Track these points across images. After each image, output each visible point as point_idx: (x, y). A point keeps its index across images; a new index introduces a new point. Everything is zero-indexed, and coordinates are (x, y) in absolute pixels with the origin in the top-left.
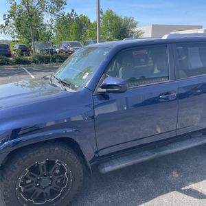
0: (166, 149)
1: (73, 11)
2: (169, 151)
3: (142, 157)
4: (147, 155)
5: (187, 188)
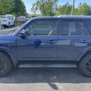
0: (51, 65)
1: (68, 3)
2: (52, 66)
3: (37, 65)
4: (40, 65)
5: (54, 83)
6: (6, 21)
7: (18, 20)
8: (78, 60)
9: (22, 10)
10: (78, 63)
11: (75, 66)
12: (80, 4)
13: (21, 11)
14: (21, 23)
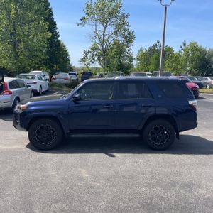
1: (158, 42)
6: (36, 83)
7: (55, 81)
8: (140, 128)
9: (61, 60)
10: (141, 132)
11: (137, 135)
12: (185, 45)
13: (59, 63)
14: (62, 87)
